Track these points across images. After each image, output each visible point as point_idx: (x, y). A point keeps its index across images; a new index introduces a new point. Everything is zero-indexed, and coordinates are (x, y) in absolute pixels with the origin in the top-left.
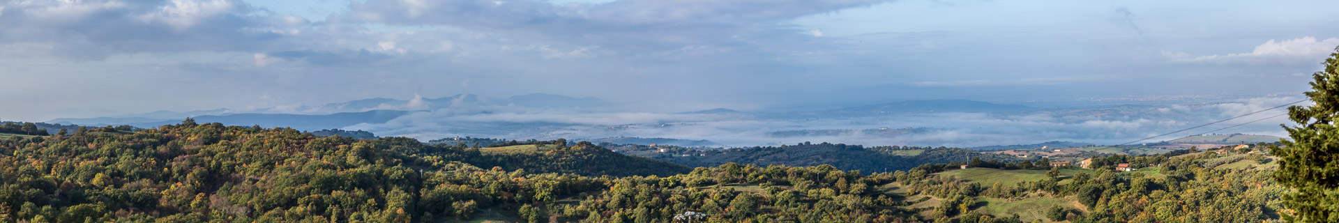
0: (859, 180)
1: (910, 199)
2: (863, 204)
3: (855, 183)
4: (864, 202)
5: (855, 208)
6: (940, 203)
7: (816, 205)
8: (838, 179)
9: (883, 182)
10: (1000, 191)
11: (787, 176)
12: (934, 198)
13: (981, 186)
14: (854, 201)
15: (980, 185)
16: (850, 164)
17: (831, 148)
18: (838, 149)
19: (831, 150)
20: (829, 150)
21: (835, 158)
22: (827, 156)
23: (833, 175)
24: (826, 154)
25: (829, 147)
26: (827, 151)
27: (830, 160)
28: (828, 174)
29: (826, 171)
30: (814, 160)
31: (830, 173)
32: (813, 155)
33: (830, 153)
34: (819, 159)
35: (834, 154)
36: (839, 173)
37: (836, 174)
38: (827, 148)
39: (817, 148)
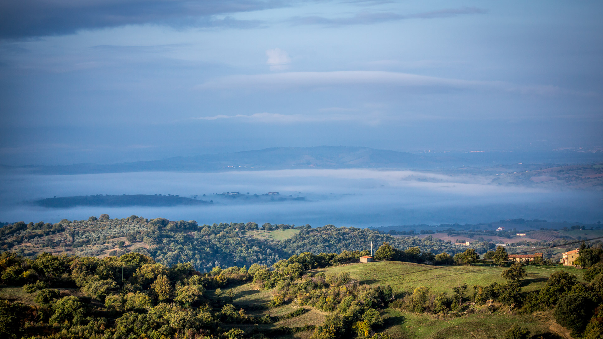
0: (191, 280)
1: (275, 312)
2: (196, 320)
3: (183, 284)
4: (199, 316)
5: (184, 327)
6: (325, 320)
7: (118, 321)
8: (155, 278)
9: (231, 283)
10: (424, 302)
11: (70, 272)
12: (315, 310)
13: (394, 292)
14: (182, 314)
15: (391, 290)
16: (176, 252)
17: (144, 226)
18: (155, 228)
19: (145, 229)
20: (141, 230)
21: (151, 242)
22: (137, 239)
23: (148, 270)
24: (136, 235)
25: (140, 225)
26: (137, 231)
27: (142, 246)
28: (140, 270)
29: (136, 264)
30: (116, 244)
31: (142, 268)
32: (114, 237)
33: (142, 234)
34: (124, 243)
35: (148, 237)
36: (157, 268)
37: (152, 270)
38: (138, 225)
39: (121, 226)
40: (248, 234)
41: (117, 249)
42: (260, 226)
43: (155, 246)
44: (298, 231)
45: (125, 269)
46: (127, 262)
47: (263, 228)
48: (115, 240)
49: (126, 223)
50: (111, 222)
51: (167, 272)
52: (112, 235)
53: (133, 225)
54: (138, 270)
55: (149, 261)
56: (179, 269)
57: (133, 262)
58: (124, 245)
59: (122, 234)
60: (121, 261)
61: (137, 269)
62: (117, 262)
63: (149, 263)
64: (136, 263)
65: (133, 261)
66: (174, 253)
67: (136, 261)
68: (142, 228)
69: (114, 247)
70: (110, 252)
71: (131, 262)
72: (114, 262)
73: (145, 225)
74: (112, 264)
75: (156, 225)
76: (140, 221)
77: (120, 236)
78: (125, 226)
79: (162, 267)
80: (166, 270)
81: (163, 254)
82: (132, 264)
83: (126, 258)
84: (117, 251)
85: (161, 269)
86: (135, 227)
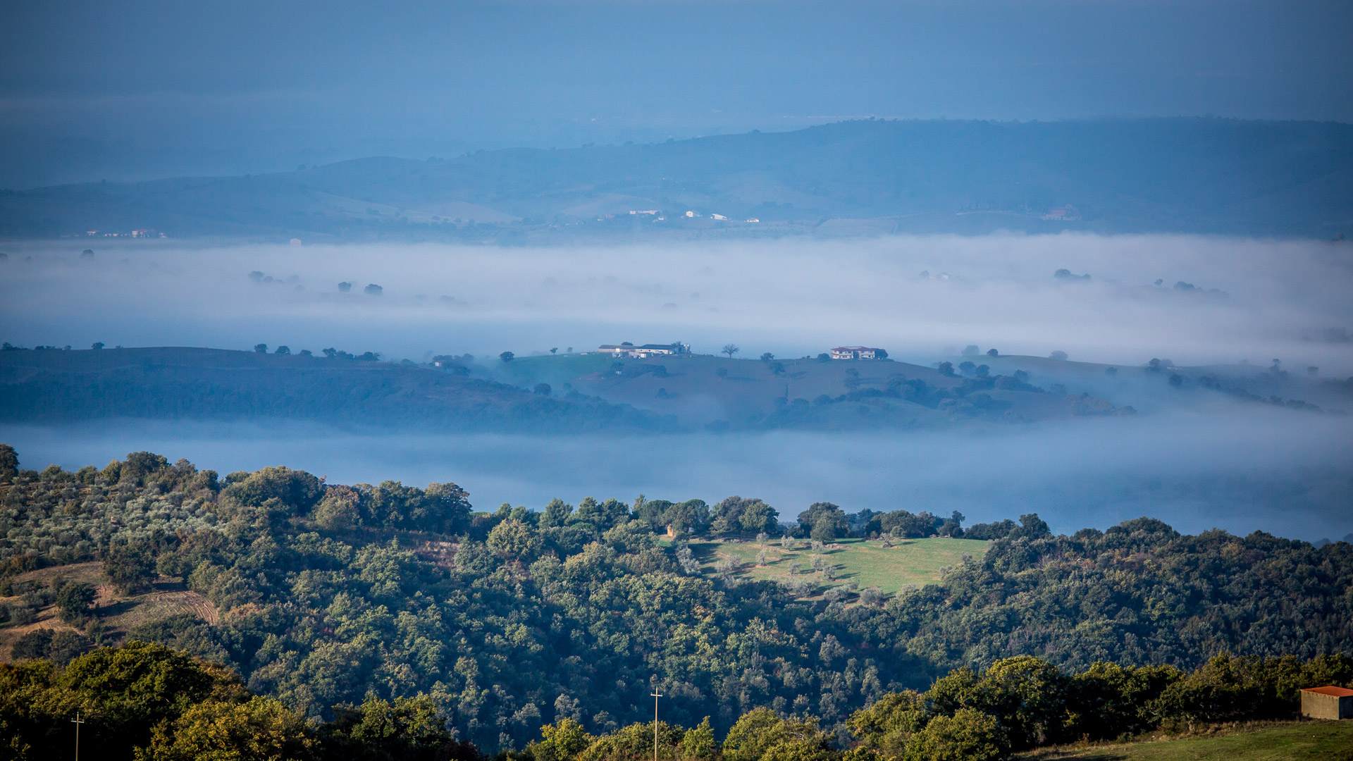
16: (357, 642)
17: (197, 507)
18: (253, 519)
19: (201, 525)
20: (179, 525)
21: (228, 592)
22: (157, 576)
23: (211, 733)
24: (155, 553)
25: (178, 501)
26: (159, 533)
27: (184, 610)
28: (169, 732)
29: (151, 703)
30: (47, 601)
31: (181, 721)
32: (42, 563)
33: (183, 547)
34: (88, 594)
35: (214, 563)
36: (261, 725)
37: (232, 732)
38: (163, 505)
39: (78, 506)
40: (726, 556)
41: (54, 623)
42: (787, 518)
43: (251, 609)
44: (980, 550)
45: (91, 725)
46: (101, 692)
47: (804, 530)
48: (47, 577)
49: (106, 493)
50: (26, 483)
51: (308, 743)
52: (29, 552)
53: (141, 500)
54: (158, 732)
55: (217, 688)
56: (369, 731)
57: (132, 693)
58: (91, 606)
59: (82, 548)
60: (75, 687)
61: (153, 729)
62: (51, 691)
63: (217, 698)
64: (148, 696)
65: (134, 687)
66: (345, 646)
67: (150, 688)
68: (184, 519)
69: (40, 614)
70: (18, 639)
71: (127, 693)
72: (34, 693)
73: (201, 503)
74: (27, 699)
75: (257, 505)
76: (175, 483)
77: (70, 559)
78: (99, 505)
79: (285, 720)
80: (301, 735)
81: (290, 653)
82: (128, 703)
83: (102, 671)
84: (52, 632)
85: (278, 728)
86: (150, 514)
